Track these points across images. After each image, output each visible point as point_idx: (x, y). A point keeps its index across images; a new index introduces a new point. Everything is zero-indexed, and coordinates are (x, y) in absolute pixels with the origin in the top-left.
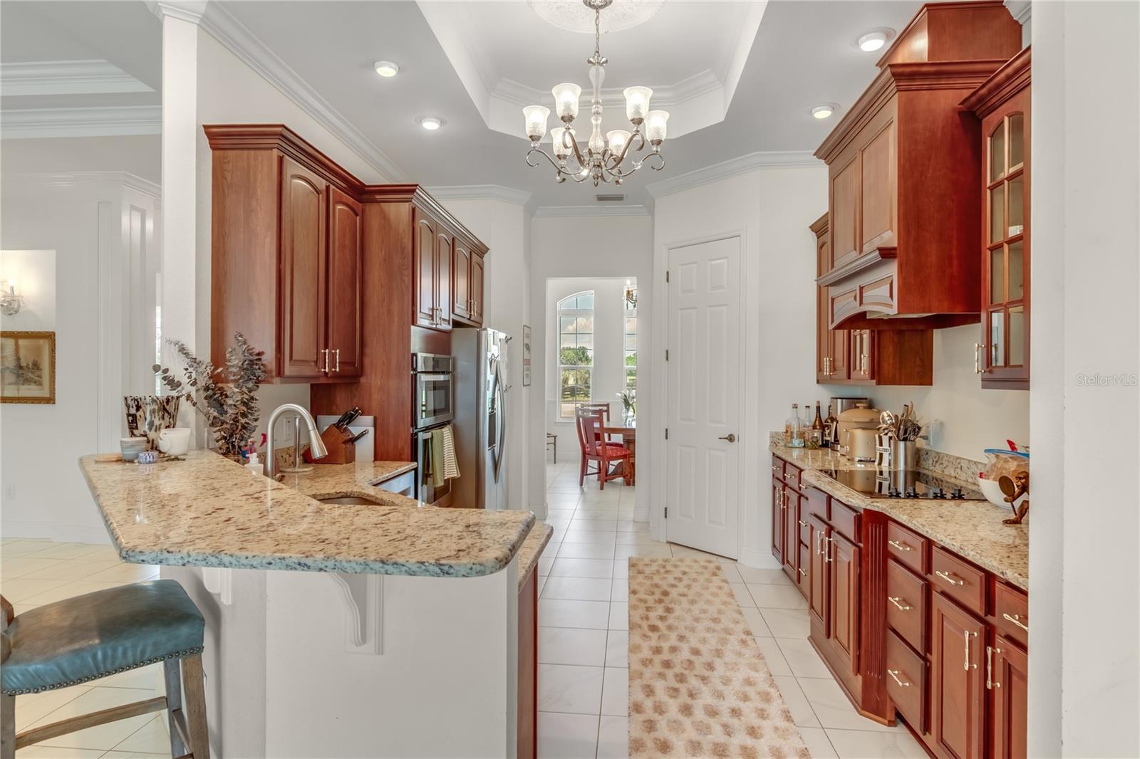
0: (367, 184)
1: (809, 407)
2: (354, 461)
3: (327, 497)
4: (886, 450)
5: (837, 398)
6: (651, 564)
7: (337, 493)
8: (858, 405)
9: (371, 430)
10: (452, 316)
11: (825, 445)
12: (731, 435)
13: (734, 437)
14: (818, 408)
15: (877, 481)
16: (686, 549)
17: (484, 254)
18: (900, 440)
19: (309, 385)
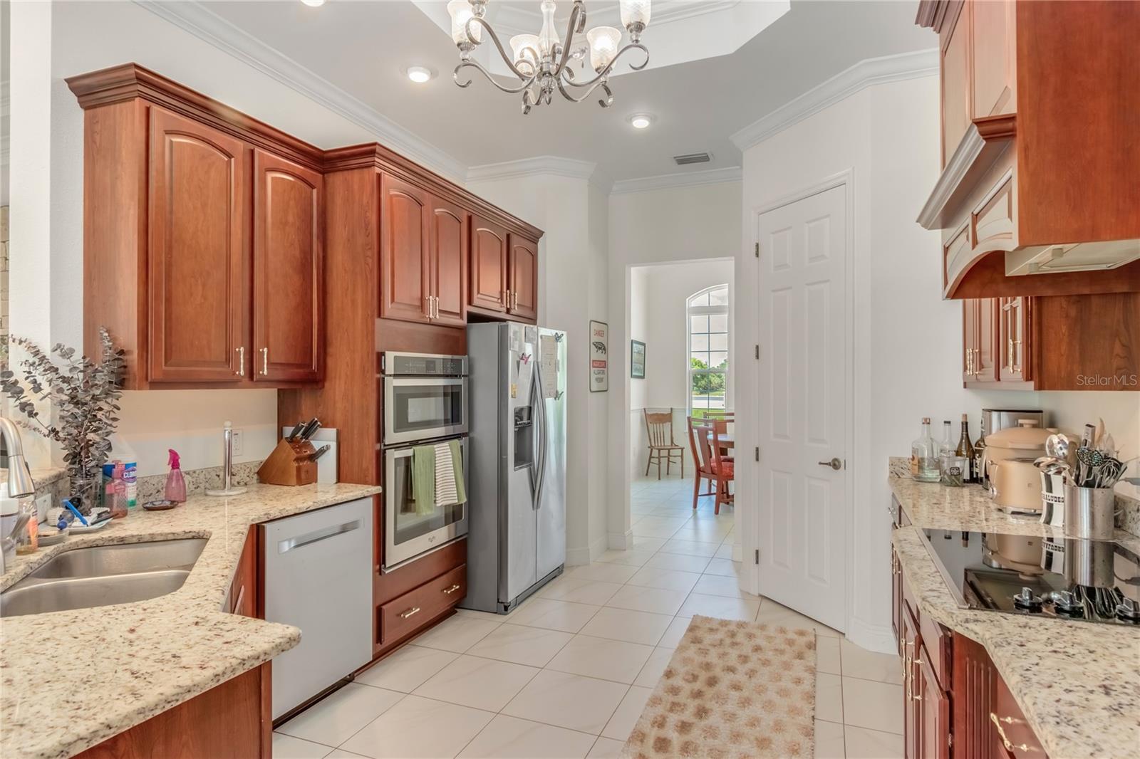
0: (324, 149)
1: (949, 422)
2: (316, 482)
3: (171, 537)
4: (1058, 499)
5: (990, 411)
6: (717, 630)
7: (186, 533)
8: (1020, 421)
9: (333, 446)
10: (466, 308)
11: (974, 480)
12: (835, 460)
13: (839, 462)
14: (965, 425)
15: (1045, 550)
16: (784, 609)
17: (538, 238)
18: (1081, 486)
19: (276, 390)
